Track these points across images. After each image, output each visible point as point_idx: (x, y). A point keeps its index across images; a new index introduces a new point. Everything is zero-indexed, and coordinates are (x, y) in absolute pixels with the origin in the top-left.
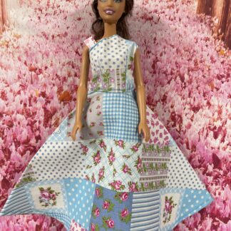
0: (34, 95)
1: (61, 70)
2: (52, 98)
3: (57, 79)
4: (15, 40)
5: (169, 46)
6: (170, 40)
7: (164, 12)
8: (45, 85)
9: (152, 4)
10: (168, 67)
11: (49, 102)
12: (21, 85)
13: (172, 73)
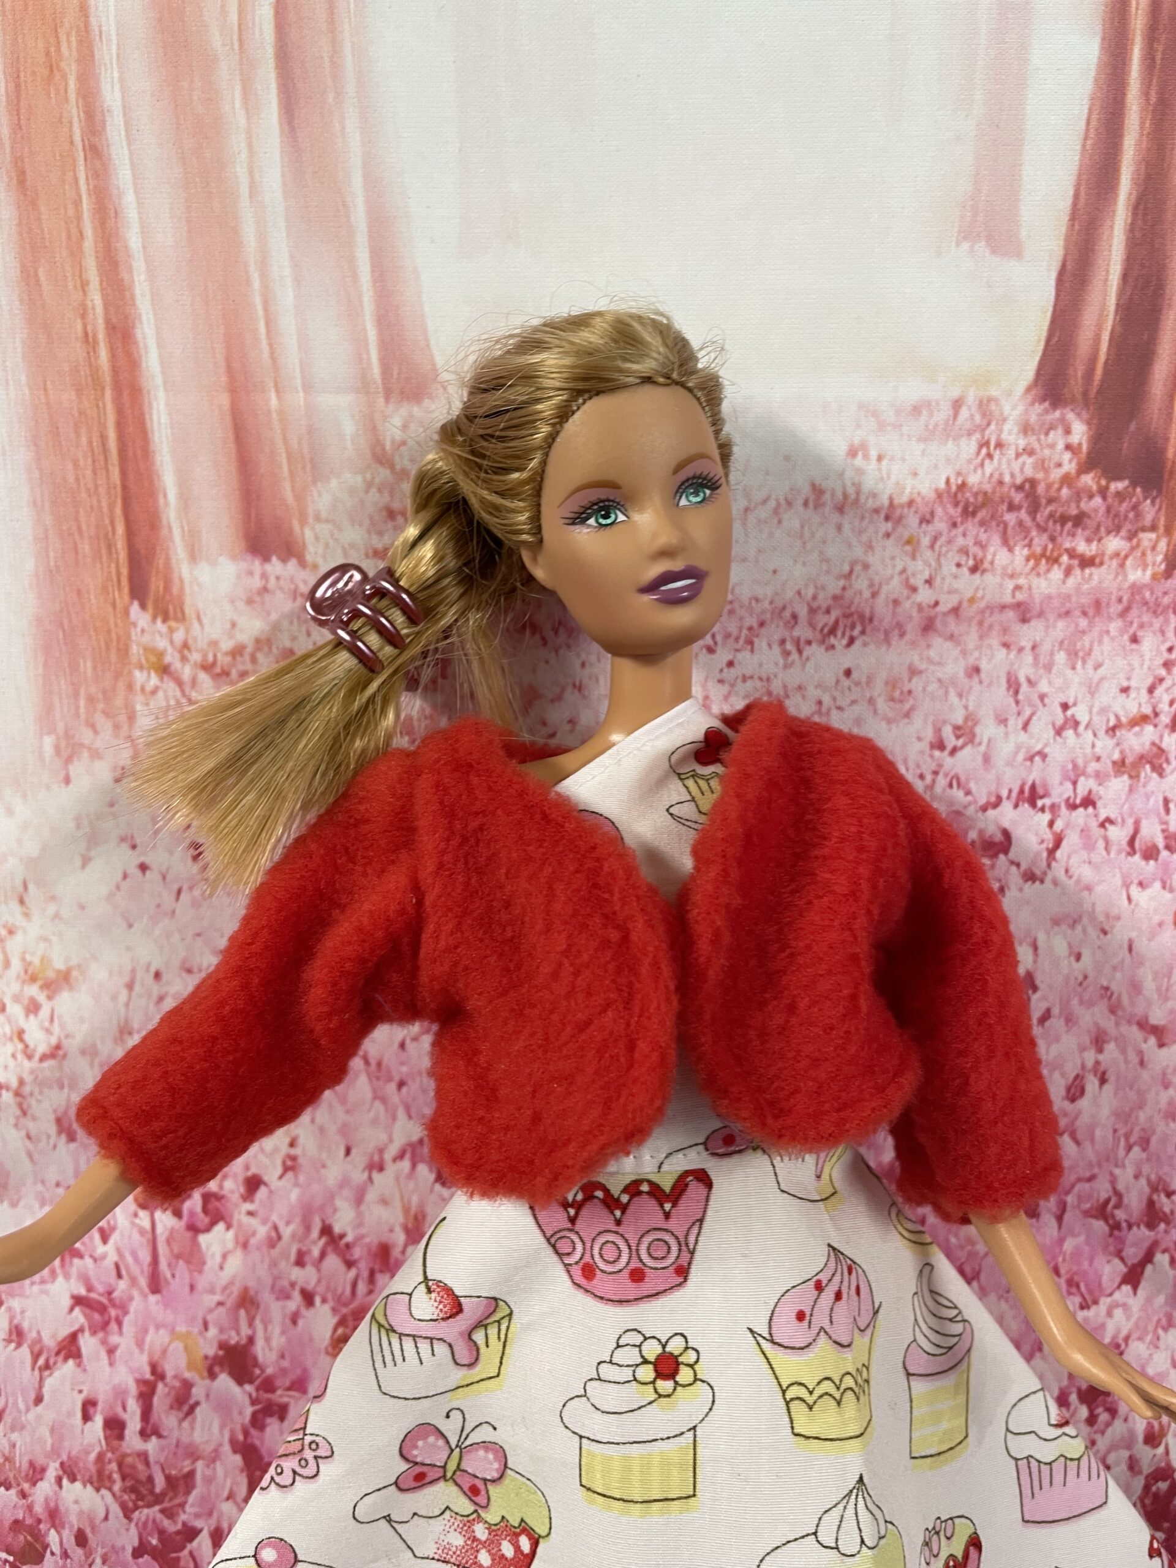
0: (176, 1364)
1: (359, 1200)
2: (300, 1385)
3: (333, 1261)
4: (33, 1008)
5: (1135, 1033)
6: (1136, 987)
7: (1089, 802)
8: (247, 1301)
9: (1005, 749)
10: (1125, 1176)
11: (281, 1412)
12: (78, 1301)
13: (1153, 1216)
